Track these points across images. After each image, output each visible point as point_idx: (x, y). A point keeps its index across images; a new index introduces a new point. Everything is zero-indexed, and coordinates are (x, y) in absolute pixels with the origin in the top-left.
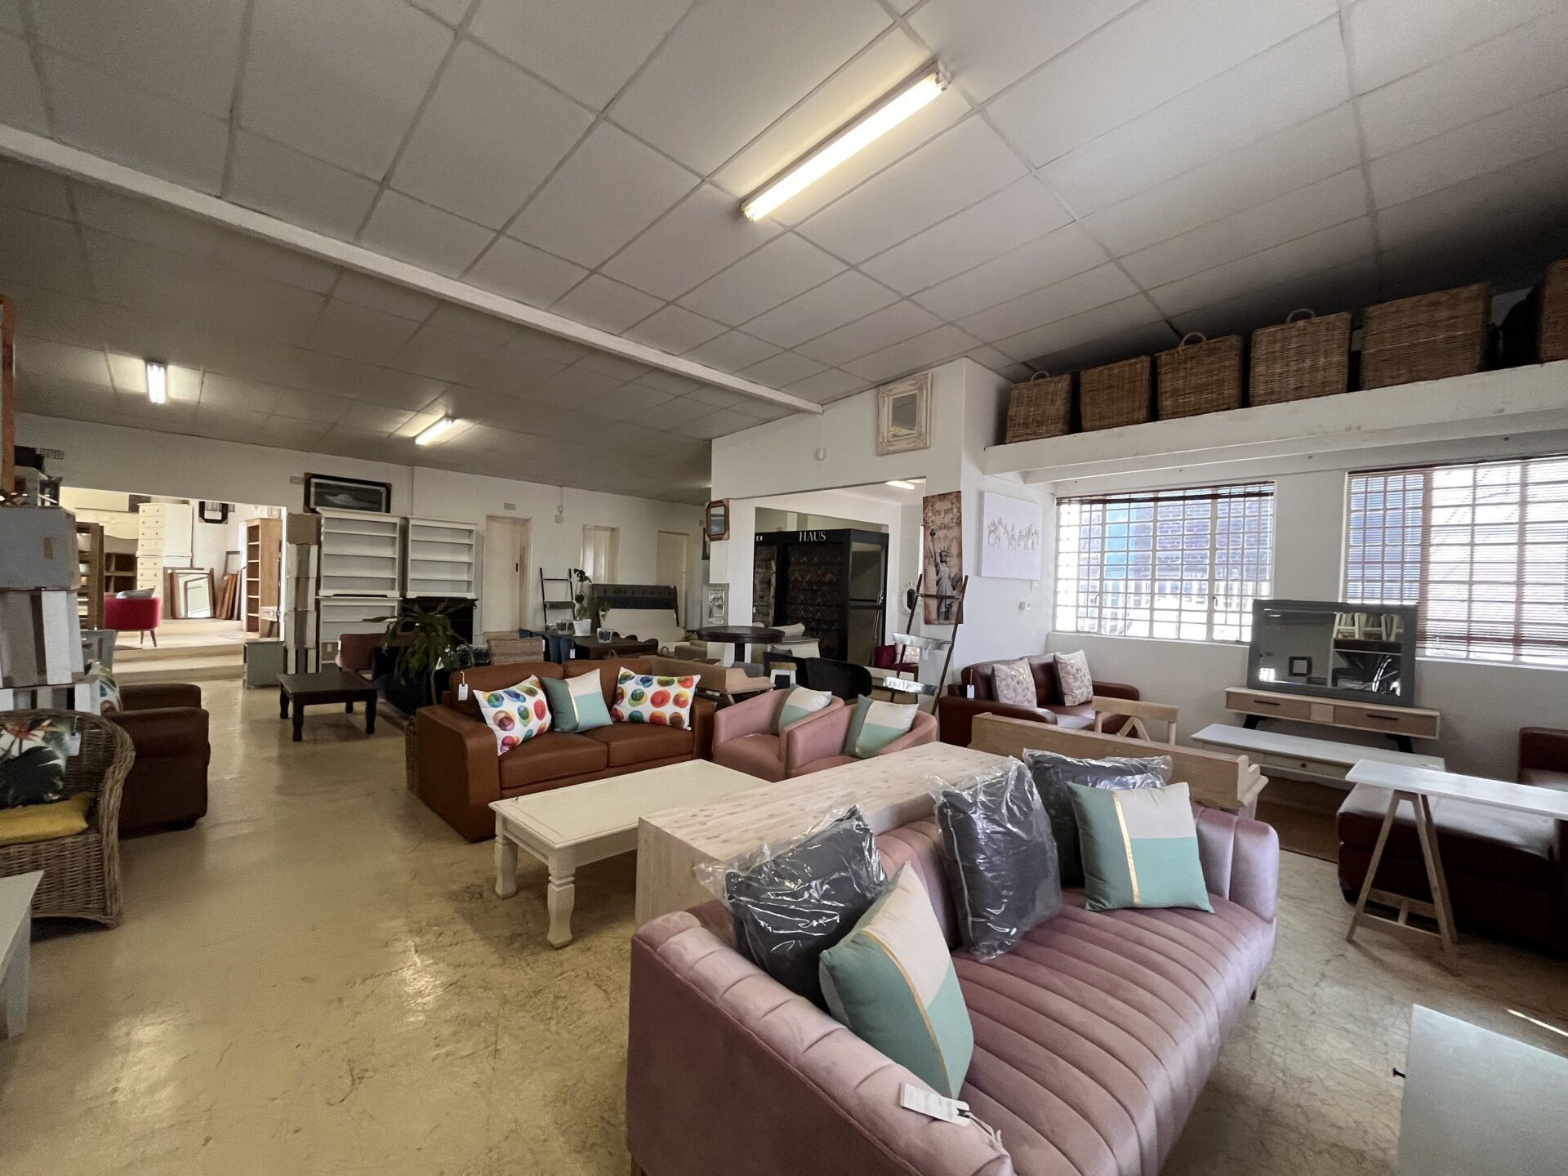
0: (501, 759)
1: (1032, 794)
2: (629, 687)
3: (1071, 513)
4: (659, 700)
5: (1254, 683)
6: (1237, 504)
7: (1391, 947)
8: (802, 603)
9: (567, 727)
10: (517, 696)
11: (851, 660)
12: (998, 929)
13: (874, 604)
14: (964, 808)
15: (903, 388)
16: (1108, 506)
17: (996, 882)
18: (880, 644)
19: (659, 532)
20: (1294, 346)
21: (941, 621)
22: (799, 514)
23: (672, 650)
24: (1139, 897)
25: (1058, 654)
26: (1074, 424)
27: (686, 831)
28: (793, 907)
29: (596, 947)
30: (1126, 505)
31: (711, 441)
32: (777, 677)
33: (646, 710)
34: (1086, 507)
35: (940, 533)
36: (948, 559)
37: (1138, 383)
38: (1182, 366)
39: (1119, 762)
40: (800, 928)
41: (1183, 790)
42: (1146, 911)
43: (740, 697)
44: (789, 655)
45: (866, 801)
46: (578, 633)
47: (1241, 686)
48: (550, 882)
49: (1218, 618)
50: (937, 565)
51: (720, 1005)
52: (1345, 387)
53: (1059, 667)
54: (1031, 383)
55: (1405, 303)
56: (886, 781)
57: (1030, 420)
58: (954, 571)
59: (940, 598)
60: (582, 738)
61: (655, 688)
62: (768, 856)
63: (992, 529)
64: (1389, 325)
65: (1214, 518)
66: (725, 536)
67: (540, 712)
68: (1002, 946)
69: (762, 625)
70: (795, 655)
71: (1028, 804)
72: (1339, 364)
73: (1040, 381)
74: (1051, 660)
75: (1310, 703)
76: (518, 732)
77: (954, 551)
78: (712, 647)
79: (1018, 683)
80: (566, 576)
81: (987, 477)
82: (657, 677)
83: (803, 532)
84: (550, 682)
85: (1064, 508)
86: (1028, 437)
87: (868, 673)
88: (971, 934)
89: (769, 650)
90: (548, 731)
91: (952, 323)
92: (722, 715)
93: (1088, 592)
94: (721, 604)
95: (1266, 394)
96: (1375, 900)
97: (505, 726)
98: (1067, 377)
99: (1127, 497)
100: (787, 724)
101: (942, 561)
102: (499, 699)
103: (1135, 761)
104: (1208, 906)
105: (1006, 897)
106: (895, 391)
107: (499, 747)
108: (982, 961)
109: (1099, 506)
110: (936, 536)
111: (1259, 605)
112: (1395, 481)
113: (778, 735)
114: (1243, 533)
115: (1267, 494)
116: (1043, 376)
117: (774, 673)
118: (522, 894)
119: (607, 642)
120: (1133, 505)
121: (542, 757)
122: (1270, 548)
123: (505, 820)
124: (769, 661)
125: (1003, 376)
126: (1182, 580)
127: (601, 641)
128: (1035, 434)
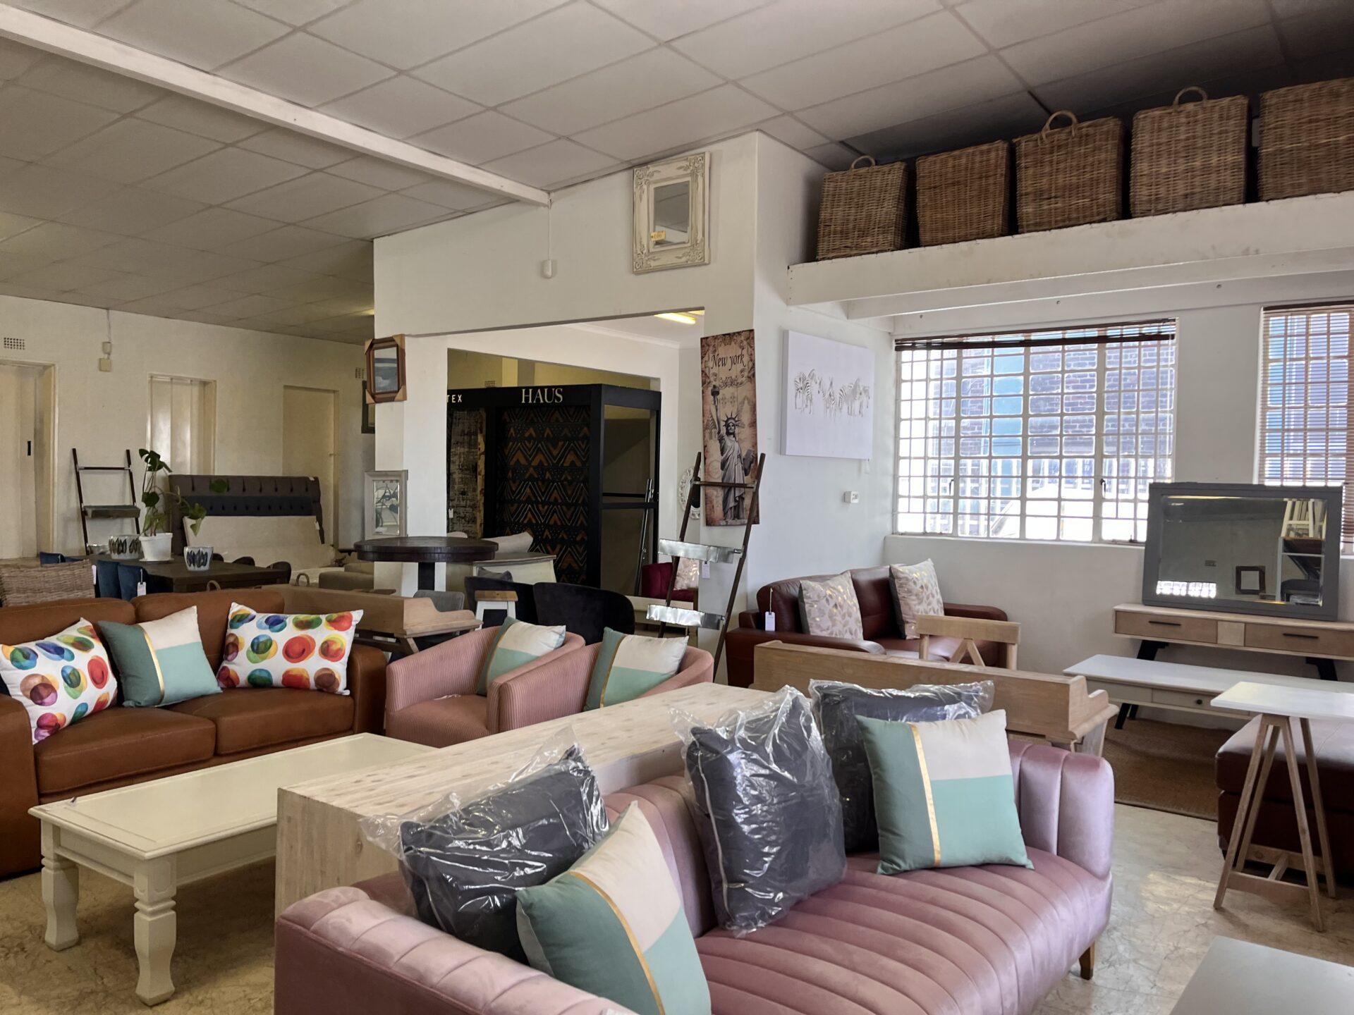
0: (38, 750)
1: (809, 730)
2: (247, 633)
3: (916, 362)
4: (296, 651)
5: (1150, 597)
6: (1131, 352)
7: (1262, 910)
8: (529, 501)
9: (145, 697)
10: (59, 651)
11: (606, 584)
12: (758, 895)
13: (640, 500)
14: (717, 747)
15: (669, 173)
16: (966, 352)
17: (757, 837)
18: (651, 562)
19: (286, 387)
20: (1182, 137)
21: (730, 521)
22: (521, 362)
23: (315, 580)
24: (941, 852)
25: (896, 566)
26: (910, 237)
27: (349, 797)
28: (485, 858)
29: (212, 999)
30: (987, 351)
31: (372, 242)
32: (487, 612)
33: (276, 666)
34: (935, 353)
35: (725, 392)
36: (737, 431)
37: (991, 181)
38: (1047, 158)
39: (929, 691)
40: (497, 881)
41: (999, 719)
42: (947, 871)
43: (425, 642)
44: (506, 579)
45: (597, 753)
46: (149, 557)
47: (1136, 603)
48: (137, 910)
49: (1108, 509)
50: (721, 440)
51: (396, 970)
52: (1242, 196)
53: (897, 583)
54: (853, 171)
55: (1304, 91)
56: (628, 730)
57: (851, 226)
58: (747, 446)
59: (727, 487)
60: (168, 713)
61: (290, 632)
62: (457, 803)
63: (801, 385)
64: (1289, 117)
65: (1102, 370)
66: (399, 396)
67: (98, 673)
68: (764, 915)
69: (465, 536)
70: (516, 580)
71: (804, 744)
72: (1234, 165)
73: (863, 170)
74: (887, 575)
75: (1217, 621)
76: (64, 706)
77: (746, 418)
78: (382, 571)
79: (836, 606)
80: (121, 462)
81: (793, 308)
82: (293, 616)
83: (527, 389)
84: (115, 629)
85: (906, 355)
86: (848, 251)
87: (629, 603)
88: (726, 905)
89: (475, 574)
90: (112, 706)
91: (736, 83)
92: (399, 669)
93: (939, 476)
94: (397, 505)
95: (1150, 201)
96: (1254, 859)
97: (42, 698)
98: (899, 167)
99: (988, 339)
100: (498, 675)
101: (728, 433)
102: (30, 656)
103: (948, 689)
104: (1023, 859)
105: (768, 855)
106: (657, 177)
107: (33, 730)
108: (739, 936)
109: (952, 353)
110: (719, 397)
111: (1158, 491)
112: (1318, 320)
113: (485, 695)
114: (1138, 391)
115: (1166, 337)
116: (868, 164)
117: (482, 606)
118: (90, 944)
119: (202, 568)
120: (997, 351)
121: (108, 743)
122: (1171, 412)
123: (57, 830)
124: (474, 589)
125: (816, 161)
126: (1061, 457)
127: (192, 568)
128: (857, 247)
